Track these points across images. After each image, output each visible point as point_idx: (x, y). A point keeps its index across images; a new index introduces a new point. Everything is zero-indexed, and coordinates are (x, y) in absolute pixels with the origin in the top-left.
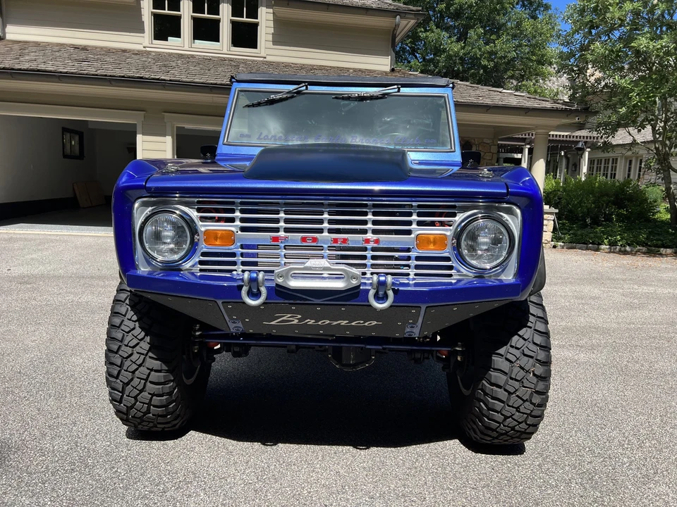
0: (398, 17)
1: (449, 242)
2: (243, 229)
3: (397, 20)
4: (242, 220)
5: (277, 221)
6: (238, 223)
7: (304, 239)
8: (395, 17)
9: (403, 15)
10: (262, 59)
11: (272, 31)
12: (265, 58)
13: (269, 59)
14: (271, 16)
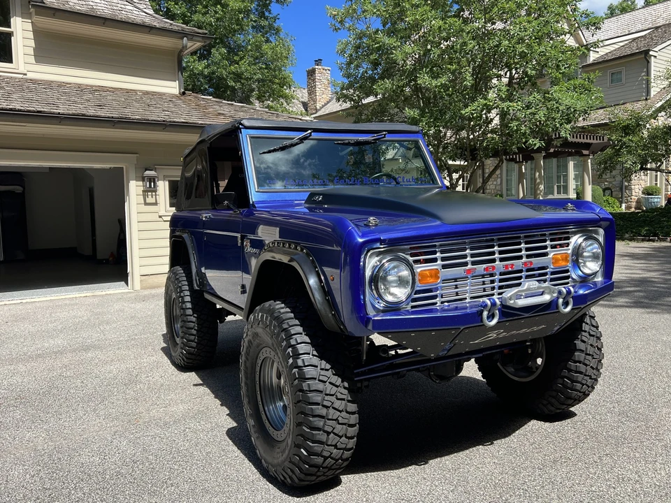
0: (185, 38)
1: (570, 258)
2: (444, 267)
3: (184, 42)
4: (443, 259)
5: (465, 256)
6: (439, 262)
7: (486, 269)
8: (182, 38)
9: (190, 37)
10: (21, 76)
11: (32, 43)
12: (26, 74)
13: (30, 75)
14: (29, 27)
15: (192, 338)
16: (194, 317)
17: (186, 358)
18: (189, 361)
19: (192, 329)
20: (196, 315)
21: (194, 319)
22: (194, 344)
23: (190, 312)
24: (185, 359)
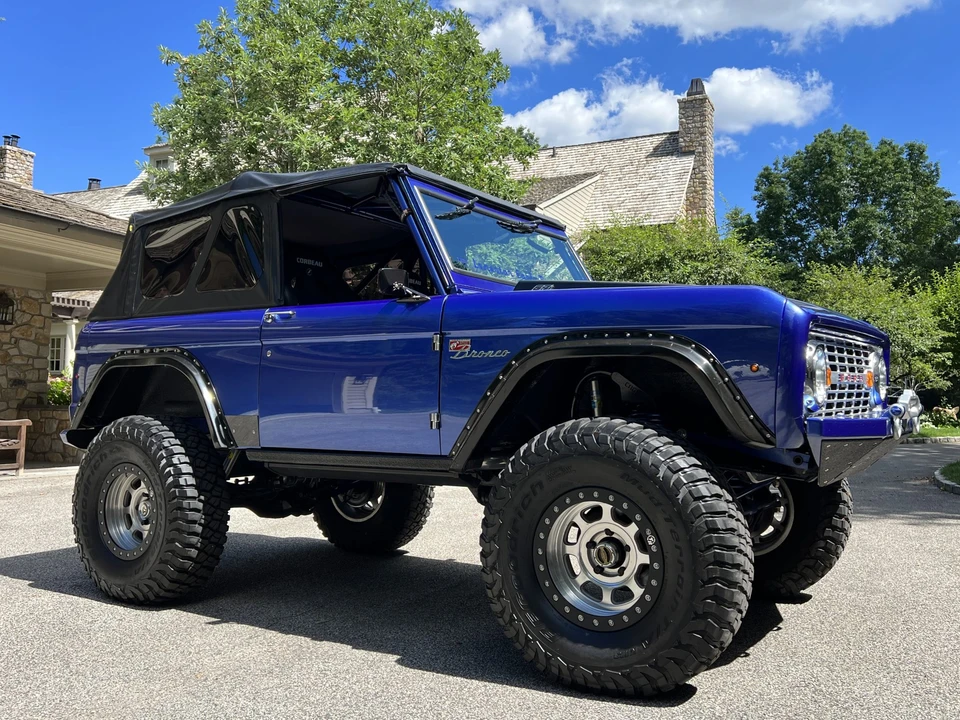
15: (194, 540)
16: (200, 501)
17: (172, 581)
18: (175, 586)
19: (195, 522)
20: (202, 498)
21: (200, 506)
22: (194, 553)
23: (191, 492)
24: (166, 584)
